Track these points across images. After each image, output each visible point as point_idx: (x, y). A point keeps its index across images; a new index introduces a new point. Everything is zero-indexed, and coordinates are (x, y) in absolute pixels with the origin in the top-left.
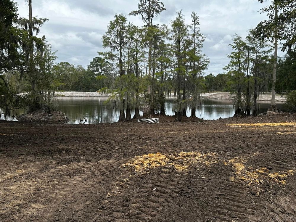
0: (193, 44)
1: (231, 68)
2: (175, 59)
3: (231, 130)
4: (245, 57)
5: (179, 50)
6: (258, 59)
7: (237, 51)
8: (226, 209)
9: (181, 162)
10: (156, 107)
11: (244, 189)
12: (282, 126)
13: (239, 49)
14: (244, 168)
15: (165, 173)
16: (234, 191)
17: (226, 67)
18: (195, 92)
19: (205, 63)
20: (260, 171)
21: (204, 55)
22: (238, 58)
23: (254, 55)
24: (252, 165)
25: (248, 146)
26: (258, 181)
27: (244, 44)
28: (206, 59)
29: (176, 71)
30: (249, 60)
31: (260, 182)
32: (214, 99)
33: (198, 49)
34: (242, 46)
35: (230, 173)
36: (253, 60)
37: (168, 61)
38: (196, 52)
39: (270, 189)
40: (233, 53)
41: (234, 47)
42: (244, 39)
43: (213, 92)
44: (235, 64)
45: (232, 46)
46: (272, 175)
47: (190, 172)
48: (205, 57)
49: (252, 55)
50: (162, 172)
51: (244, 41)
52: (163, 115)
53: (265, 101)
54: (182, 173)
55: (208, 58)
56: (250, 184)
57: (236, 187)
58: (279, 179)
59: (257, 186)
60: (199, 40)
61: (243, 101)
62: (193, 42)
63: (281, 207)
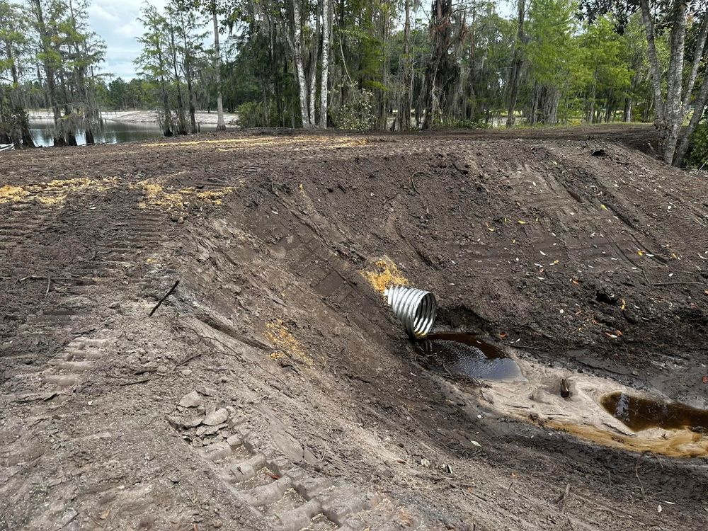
0: (69, 10)
1: (146, 61)
2: (33, 34)
3: (147, 150)
4: (168, 43)
5: (41, 19)
6: (189, 49)
7: (152, 31)
8: (129, 240)
9: (54, 193)
10: (11, 130)
11: (160, 216)
12: (226, 143)
13: (156, 29)
14: (161, 190)
15: (18, 209)
16: (144, 220)
17: (138, 58)
18: (87, 101)
19: (99, 49)
20: (185, 192)
21: (94, 33)
22: (156, 43)
23: (181, 40)
24: (174, 186)
25: (171, 165)
26: (181, 204)
27: (163, 20)
28: (98, 40)
29: (41, 58)
30: (175, 50)
31: (184, 205)
32: (129, 121)
33: (79, 20)
34: (159, 22)
35: (139, 198)
36: (181, 49)
37: (20, 39)
38: (77, 26)
39: (199, 211)
40: (146, 35)
41: (145, 24)
42: (162, 12)
43: (128, 110)
44: (154, 53)
45: (143, 23)
46: (202, 195)
47: (68, 202)
48: (95, 37)
49: (178, 40)
50: (14, 209)
51: (161, 15)
52: (30, 147)
53: (212, 123)
54: (53, 207)
55: (102, 40)
56: (169, 208)
57: (147, 214)
58: (212, 198)
59: (180, 210)
60: (79, 4)
61: (175, 119)
62: (67, 7)
63: (214, 231)
